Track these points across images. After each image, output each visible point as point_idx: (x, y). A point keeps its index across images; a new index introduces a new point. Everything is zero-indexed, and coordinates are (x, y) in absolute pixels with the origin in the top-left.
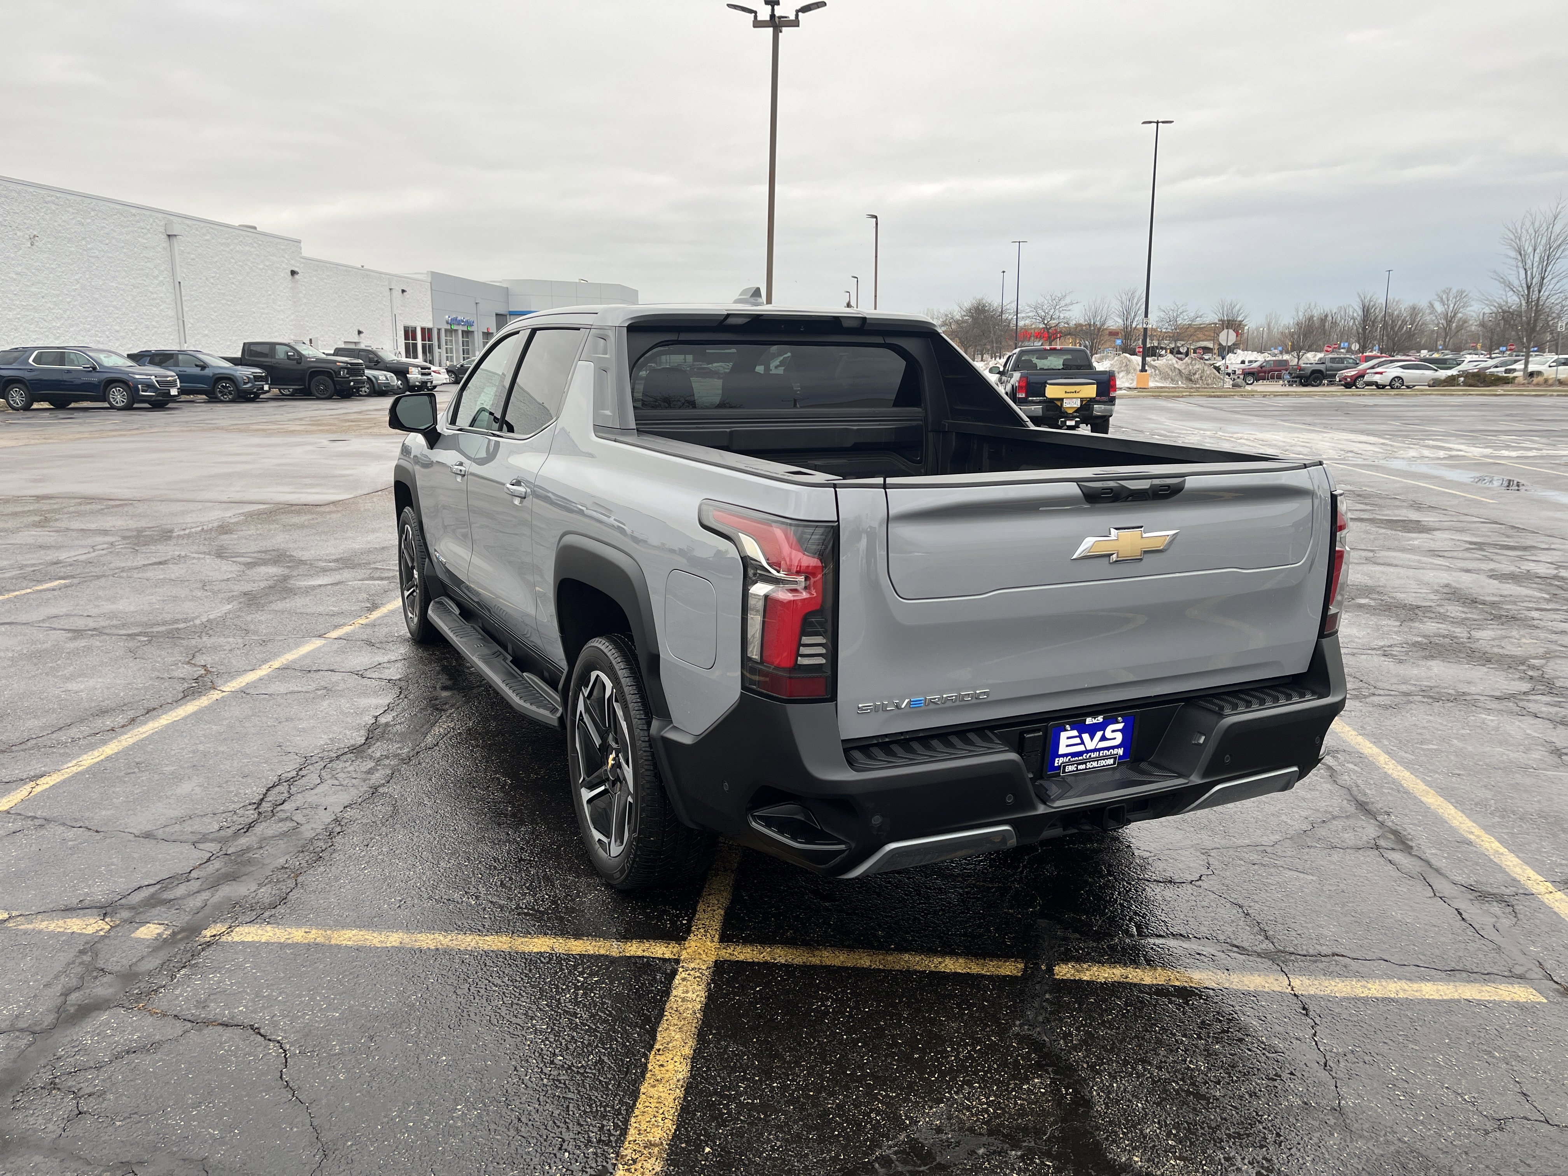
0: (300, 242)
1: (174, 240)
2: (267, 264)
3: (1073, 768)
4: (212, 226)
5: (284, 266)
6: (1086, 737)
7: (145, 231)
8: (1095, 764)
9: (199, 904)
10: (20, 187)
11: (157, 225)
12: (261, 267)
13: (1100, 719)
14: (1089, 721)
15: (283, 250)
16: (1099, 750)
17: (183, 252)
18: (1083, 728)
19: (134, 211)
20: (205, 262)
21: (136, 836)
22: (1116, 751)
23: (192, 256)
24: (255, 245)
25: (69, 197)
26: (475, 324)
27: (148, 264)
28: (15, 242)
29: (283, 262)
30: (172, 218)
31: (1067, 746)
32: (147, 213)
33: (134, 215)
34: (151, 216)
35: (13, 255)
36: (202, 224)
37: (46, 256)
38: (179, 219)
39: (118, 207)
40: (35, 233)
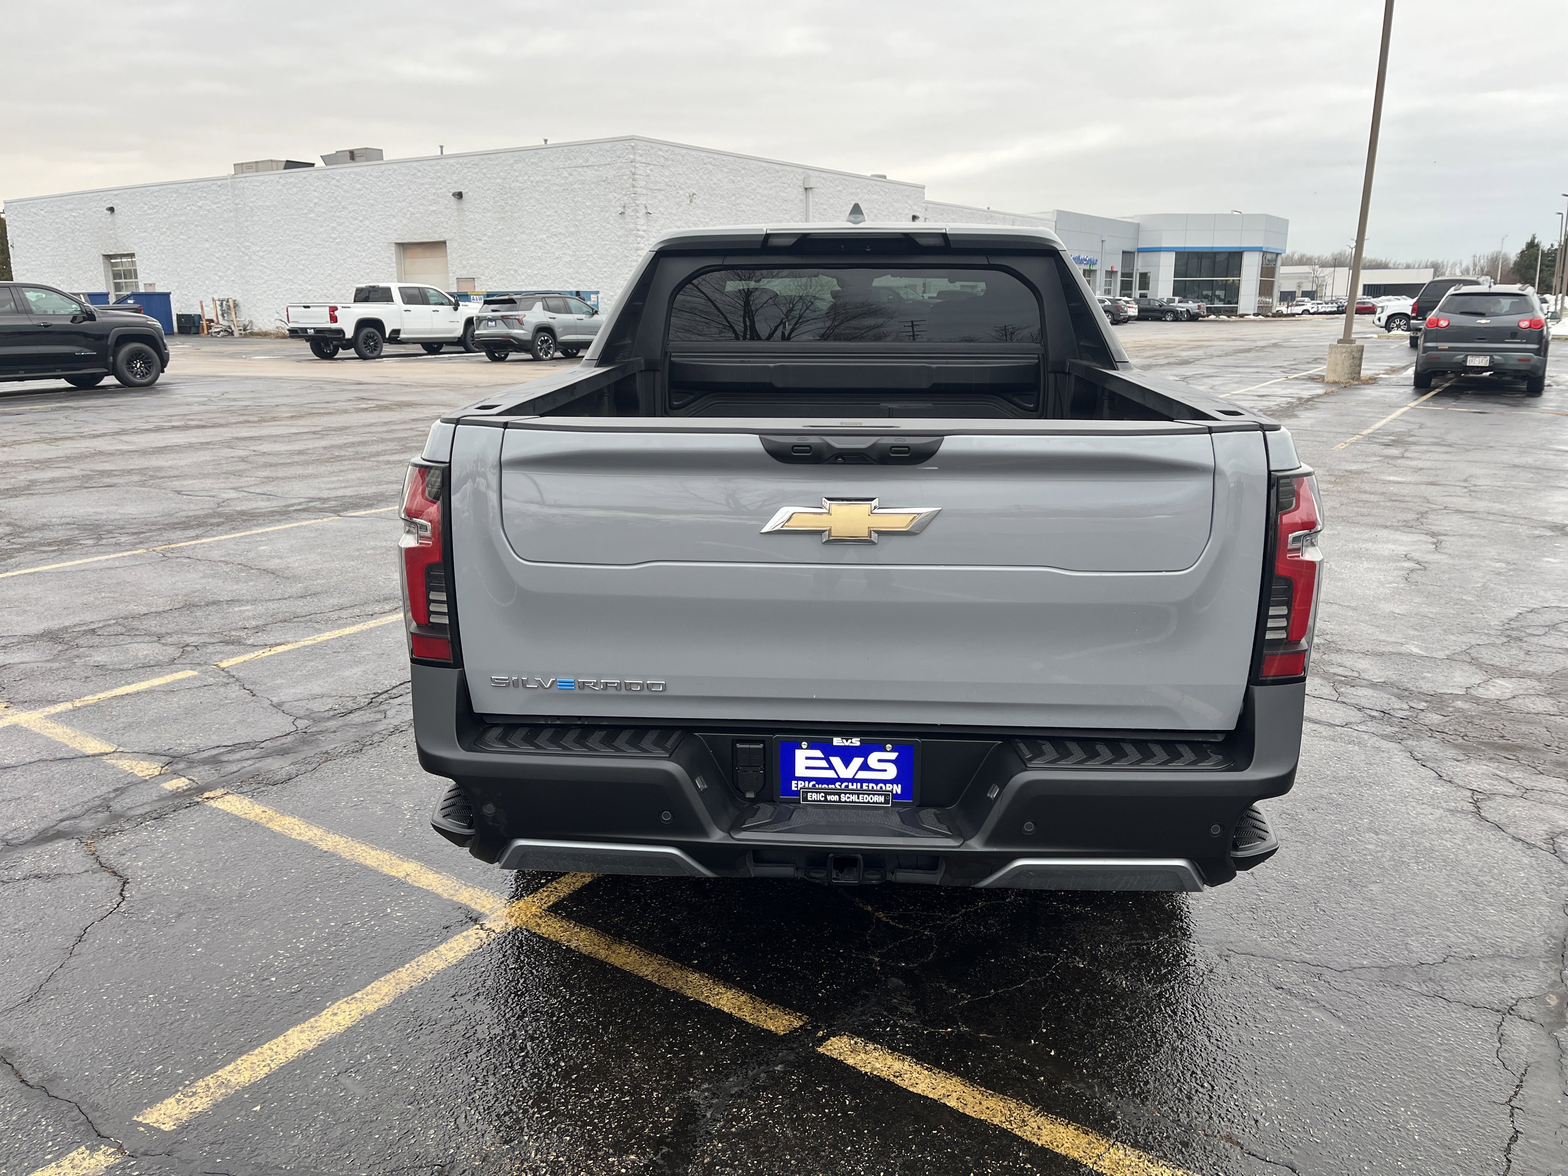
0: (923, 187)
1: (810, 192)
2: (891, 210)
3: (820, 797)
4: (845, 177)
5: (907, 211)
6: (836, 761)
7: (786, 185)
8: (854, 798)
9: (235, 769)
10: (684, 151)
11: (797, 179)
12: (885, 213)
13: (856, 742)
14: (837, 741)
15: (907, 196)
16: (862, 781)
17: (817, 203)
18: (829, 751)
19: (778, 167)
20: (836, 211)
21: (271, 705)
22: (889, 787)
23: (825, 207)
24: (882, 193)
25: (724, 158)
26: (1099, 262)
27: (786, 216)
29: (906, 207)
30: (810, 172)
31: (807, 768)
32: (789, 169)
33: (778, 171)
34: (792, 171)
35: (675, 212)
36: (836, 176)
37: (701, 211)
38: (816, 173)
39: (764, 164)
40: (694, 191)
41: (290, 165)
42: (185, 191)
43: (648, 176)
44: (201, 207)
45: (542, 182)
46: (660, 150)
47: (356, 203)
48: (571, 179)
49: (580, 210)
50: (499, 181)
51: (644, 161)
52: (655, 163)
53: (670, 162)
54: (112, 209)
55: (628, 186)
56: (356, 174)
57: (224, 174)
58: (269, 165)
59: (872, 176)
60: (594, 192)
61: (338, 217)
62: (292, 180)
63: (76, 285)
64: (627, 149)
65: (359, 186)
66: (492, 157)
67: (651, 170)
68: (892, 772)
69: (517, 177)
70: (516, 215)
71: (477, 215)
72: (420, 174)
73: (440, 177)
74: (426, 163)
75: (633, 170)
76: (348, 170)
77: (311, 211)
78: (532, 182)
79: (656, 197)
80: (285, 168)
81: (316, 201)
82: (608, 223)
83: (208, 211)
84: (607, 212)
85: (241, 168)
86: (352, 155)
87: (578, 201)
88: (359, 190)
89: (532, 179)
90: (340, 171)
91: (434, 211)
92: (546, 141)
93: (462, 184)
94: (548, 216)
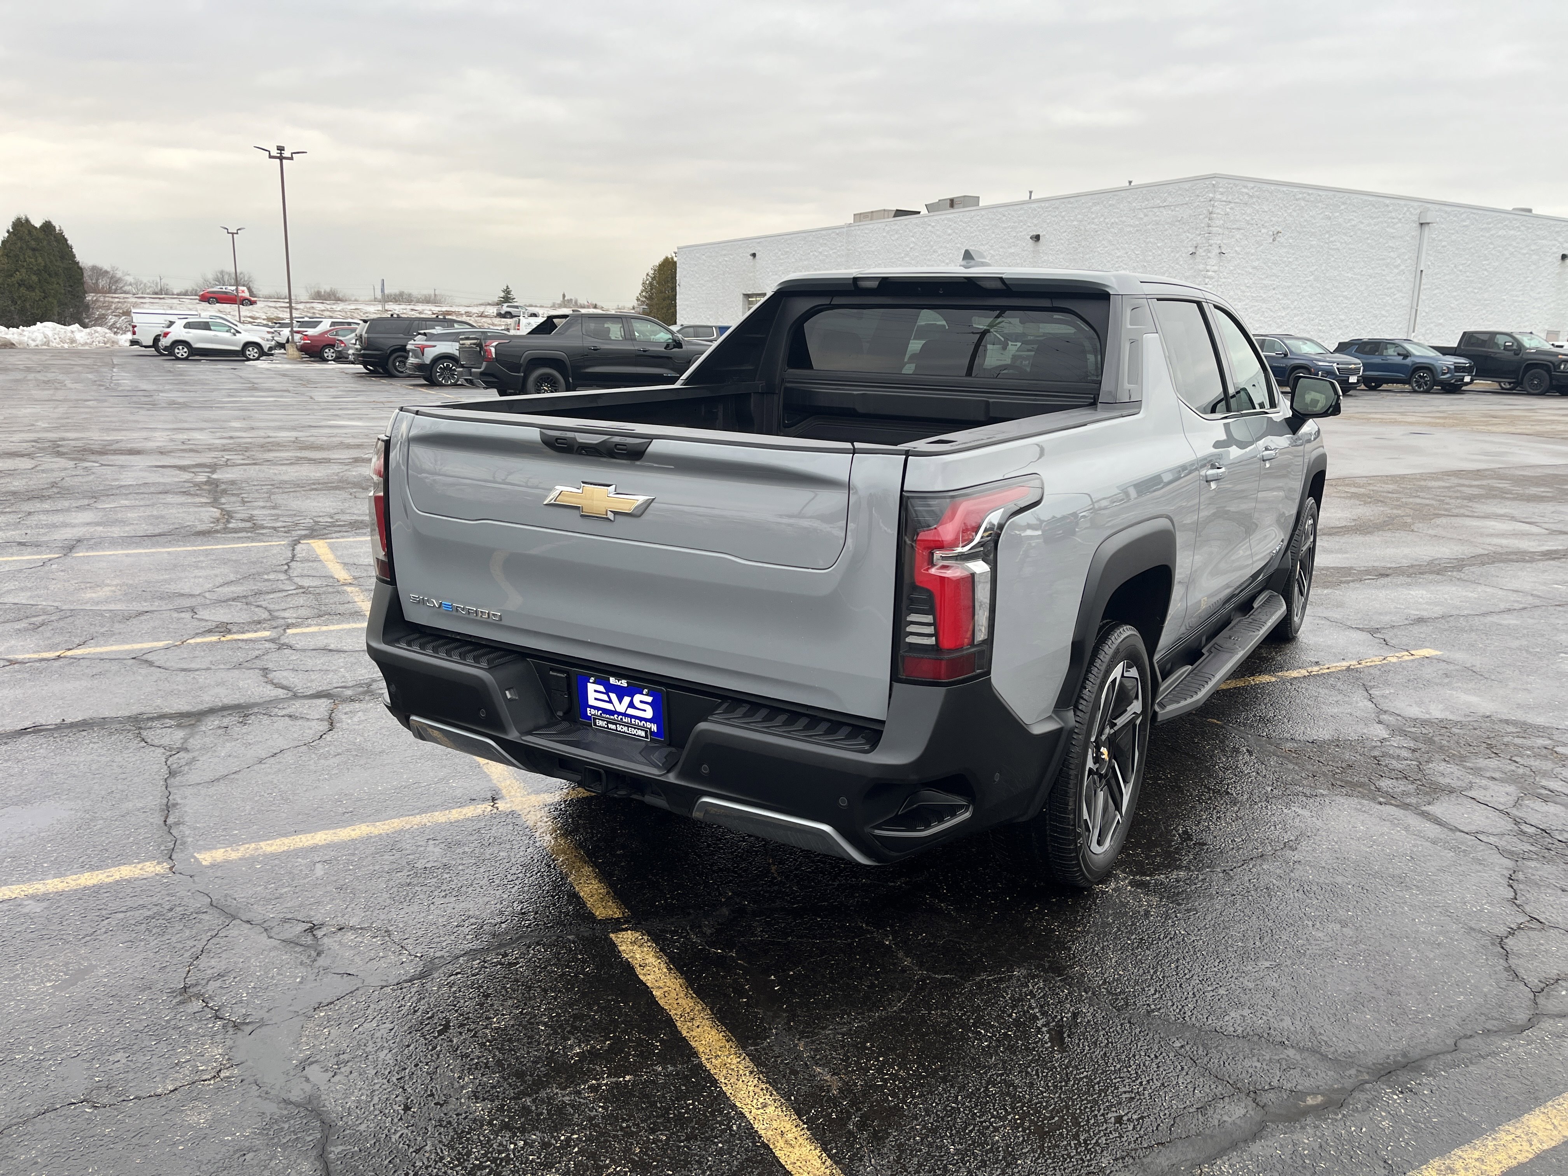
1: (1426, 229)
2: (1533, 248)
3: (603, 724)
4: (1474, 211)
5: (1554, 249)
6: (613, 696)
7: (1396, 220)
8: (625, 729)
11: (1411, 214)
12: (1524, 251)
13: (624, 683)
14: (612, 680)
15: (1557, 232)
16: (631, 717)
17: (1434, 239)
18: (609, 688)
19: (1387, 201)
20: (1457, 249)
22: (648, 725)
23: (1444, 243)
24: (1522, 228)
25: (1320, 193)
27: (1392, 254)
28: (1258, 239)
29: (1554, 245)
30: (1429, 206)
31: (596, 699)
32: (1402, 202)
33: (1387, 206)
34: (1405, 205)
35: (1253, 251)
36: (1462, 210)
37: (1285, 250)
38: (1437, 207)
39: (1371, 199)
40: (1279, 229)
41: (899, 213)
42: (811, 238)
43: (1228, 214)
44: (821, 253)
45: (1117, 224)
46: (1245, 187)
47: (946, 247)
48: (1145, 219)
49: (1150, 251)
50: (1075, 223)
51: (1224, 199)
52: (1237, 200)
53: (1254, 200)
54: (754, 255)
55: (1203, 225)
56: (949, 220)
57: (841, 223)
58: (881, 214)
59: (1514, 209)
60: (1167, 233)
61: (929, 260)
62: (896, 227)
63: (721, 319)
64: (1207, 187)
65: (950, 231)
66: (1072, 200)
67: (1231, 209)
68: (649, 713)
69: (1093, 219)
70: (1087, 256)
71: (1050, 257)
72: (1004, 218)
73: (1021, 221)
74: (1011, 208)
75: (1211, 209)
76: (943, 217)
77: (907, 255)
78: (1107, 224)
79: (1233, 237)
80: (895, 216)
81: (912, 246)
82: (1178, 263)
83: (826, 256)
84: (1178, 252)
85: (859, 217)
86: (952, 203)
87: (1150, 242)
88: (949, 235)
89: (1107, 220)
90: (935, 218)
91: (1012, 254)
92: (1130, 182)
93: (1041, 227)
94: (1118, 257)
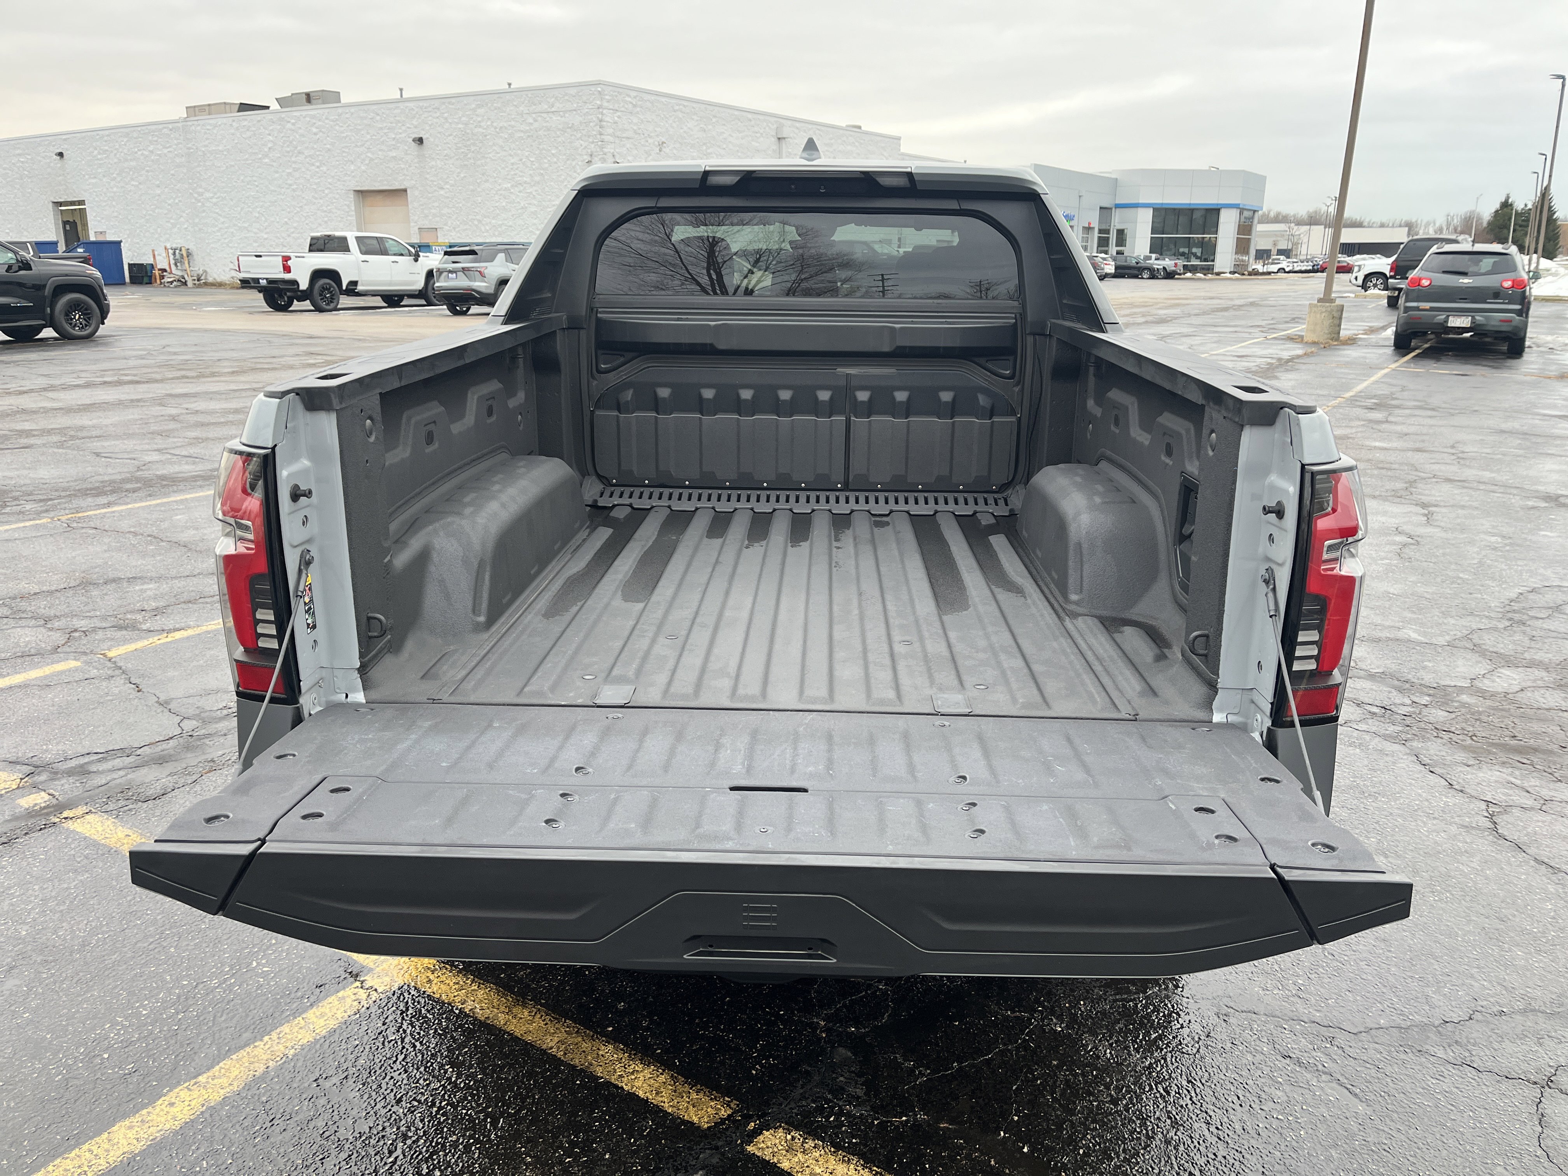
0: (899, 139)
1: (783, 142)
4: (819, 127)
7: (758, 135)
9: (104, 782)
10: (653, 98)
11: (770, 128)
15: (882, 148)
19: (750, 116)
21: (158, 702)
24: (857, 144)
25: (695, 105)
26: (1076, 218)
28: (647, 149)
30: (783, 121)
32: (761, 117)
33: (750, 120)
34: (765, 120)
36: (810, 126)
38: (790, 123)
39: (736, 113)
40: (663, 140)
41: (244, 107)
42: (136, 135)
43: (616, 123)
44: (152, 152)
45: (506, 128)
46: (629, 96)
47: (313, 148)
48: (536, 125)
49: (545, 158)
50: (460, 126)
51: (611, 107)
52: (623, 109)
53: (638, 109)
54: (61, 155)
55: (594, 133)
56: (313, 117)
57: (175, 117)
58: (223, 107)
59: (847, 126)
60: (560, 139)
61: (295, 162)
62: (245, 123)
64: (594, 94)
65: (314, 130)
66: (453, 100)
67: (619, 117)
69: (479, 122)
70: (479, 162)
71: (438, 162)
72: (378, 118)
73: (399, 122)
74: (384, 106)
75: (600, 116)
76: (304, 113)
77: (267, 156)
78: (496, 128)
79: (624, 146)
80: (239, 111)
81: (270, 145)
82: (575, 172)
83: (159, 155)
84: (573, 160)
85: (193, 111)
86: (309, 98)
87: (544, 149)
88: (315, 134)
89: (495, 124)
90: (295, 114)
91: (394, 158)
92: (510, 85)
93: (423, 130)
94: (513, 164)
